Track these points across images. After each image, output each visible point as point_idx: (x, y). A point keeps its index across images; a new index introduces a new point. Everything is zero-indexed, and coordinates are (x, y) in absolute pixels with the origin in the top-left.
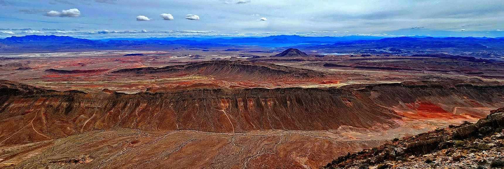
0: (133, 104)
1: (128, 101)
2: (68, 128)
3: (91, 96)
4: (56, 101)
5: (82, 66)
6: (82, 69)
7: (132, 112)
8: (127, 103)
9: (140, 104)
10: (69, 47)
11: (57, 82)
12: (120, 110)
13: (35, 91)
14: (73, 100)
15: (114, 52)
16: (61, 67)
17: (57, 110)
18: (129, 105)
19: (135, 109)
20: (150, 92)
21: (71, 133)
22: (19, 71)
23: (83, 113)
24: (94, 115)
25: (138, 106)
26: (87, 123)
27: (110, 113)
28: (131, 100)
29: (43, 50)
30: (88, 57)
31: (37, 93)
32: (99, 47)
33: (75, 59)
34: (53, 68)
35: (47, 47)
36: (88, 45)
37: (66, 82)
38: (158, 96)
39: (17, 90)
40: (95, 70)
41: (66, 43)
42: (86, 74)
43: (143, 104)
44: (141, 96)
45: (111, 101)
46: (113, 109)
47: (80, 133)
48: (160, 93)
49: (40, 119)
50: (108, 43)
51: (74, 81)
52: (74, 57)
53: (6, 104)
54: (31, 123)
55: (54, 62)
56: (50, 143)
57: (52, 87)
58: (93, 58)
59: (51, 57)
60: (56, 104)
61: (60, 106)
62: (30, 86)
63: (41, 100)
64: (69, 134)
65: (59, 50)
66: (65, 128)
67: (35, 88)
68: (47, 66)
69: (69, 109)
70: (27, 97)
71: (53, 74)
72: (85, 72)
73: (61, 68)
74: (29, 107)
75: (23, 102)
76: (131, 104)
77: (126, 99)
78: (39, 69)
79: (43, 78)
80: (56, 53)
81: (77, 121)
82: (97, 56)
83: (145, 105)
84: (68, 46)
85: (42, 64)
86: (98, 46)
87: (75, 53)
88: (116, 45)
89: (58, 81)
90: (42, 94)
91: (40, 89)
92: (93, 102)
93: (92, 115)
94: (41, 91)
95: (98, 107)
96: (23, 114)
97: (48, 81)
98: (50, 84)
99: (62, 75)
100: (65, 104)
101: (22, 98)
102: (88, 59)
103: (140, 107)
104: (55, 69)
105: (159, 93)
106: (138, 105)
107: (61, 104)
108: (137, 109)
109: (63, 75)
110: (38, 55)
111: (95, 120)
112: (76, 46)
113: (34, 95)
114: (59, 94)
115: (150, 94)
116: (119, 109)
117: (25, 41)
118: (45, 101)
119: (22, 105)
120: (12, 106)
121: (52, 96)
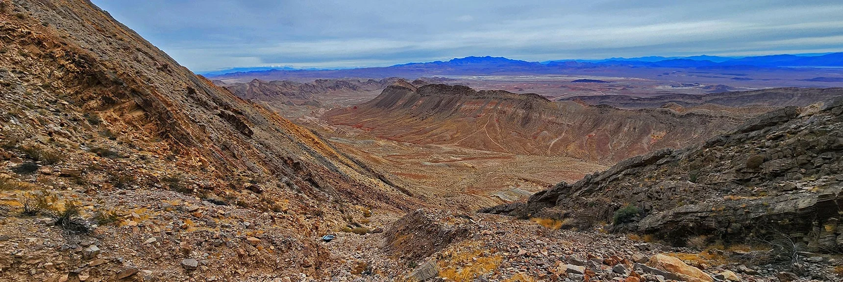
0: (635, 129)
1: (624, 121)
2: (529, 144)
3: (557, 106)
4: (509, 106)
7: (634, 143)
8: (621, 125)
9: (650, 131)
12: (609, 135)
13: (486, 91)
14: (531, 107)
17: (512, 118)
18: (626, 129)
19: (640, 137)
20: (673, 111)
21: (534, 152)
23: (546, 129)
24: (564, 134)
25: (648, 134)
26: (554, 144)
27: (589, 136)
28: (630, 120)
38: (694, 120)
39: (468, 89)
43: (658, 132)
44: (652, 116)
45: (590, 118)
46: (595, 131)
47: (546, 155)
48: (702, 115)
49: (493, 125)
53: (458, 104)
54: (484, 129)
56: (509, 157)
60: (510, 110)
61: (514, 113)
63: (492, 103)
64: (531, 153)
66: (525, 144)
69: (526, 120)
70: (478, 99)
74: (480, 110)
75: (474, 103)
76: (630, 128)
77: (620, 118)
81: (539, 138)
83: (663, 134)
90: (494, 96)
92: (559, 115)
93: (560, 134)
95: (568, 125)
96: (474, 117)
100: (521, 112)
103: (650, 135)
105: (699, 115)
106: (645, 131)
107: (516, 111)
108: (645, 140)
111: (566, 142)
113: (485, 95)
114: (513, 97)
115: (674, 115)
116: (607, 133)
118: (497, 104)
119: (473, 107)
120: (463, 107)
121: (505, 100)
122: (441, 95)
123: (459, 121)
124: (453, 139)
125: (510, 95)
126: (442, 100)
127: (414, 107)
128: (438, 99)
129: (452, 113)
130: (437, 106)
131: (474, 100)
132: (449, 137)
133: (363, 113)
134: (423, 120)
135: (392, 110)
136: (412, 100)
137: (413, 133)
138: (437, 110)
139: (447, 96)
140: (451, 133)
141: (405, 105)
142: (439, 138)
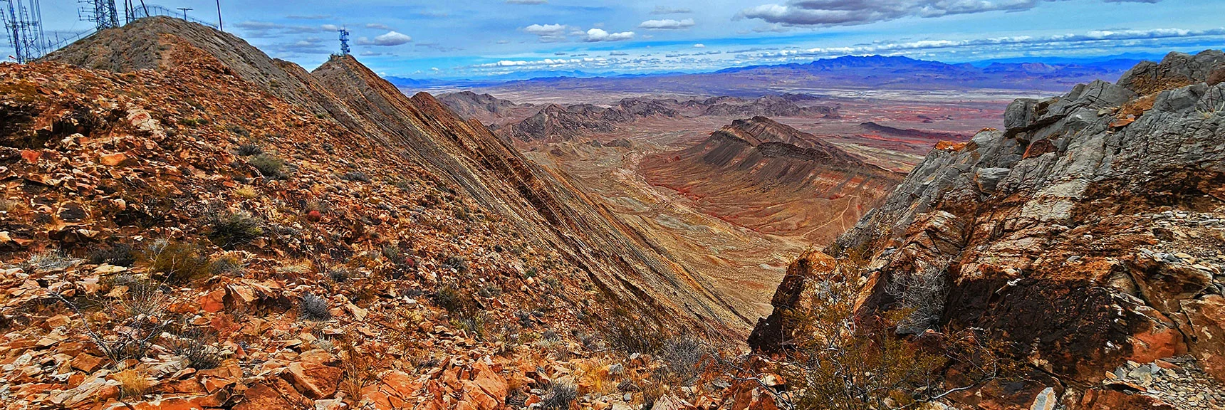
4: (879, 188)
5: (925, 122)
6: (924, 128)
10: (902, 79)
11: (878, 150)
13: (848, 162)
15: (1000, 93)
16: (887, 120)
22: (825, 120)
29: (859, 85)
30: (938, 103)
31: (852, 165)
32: (965, 80)
33: (911, 106)
34: (873, 121)
35: (866, 78)
36: (942, 76)
37: (892, 153)
39: (826, 155)
40: (952, 135)
41: (897, 71)
42: (931, 140)
49: (852, 213)
50: (987, 70)
51: (907, 153)
52: (911, 102)
53: (811, 175)
54: (841, 218)
55: (875, 108)
57: (872, 159)
58: (948, 107)
59: (871, 99)
60: (879, 194)
61: (884, 198)
62: (839, 150)
63: (856, 180)
65: (885, 86)
67: (846, 155)
68: (862, 116)
70: (838, 170)
71: (873, 134)
72: (930, 135)
73: (885, 121)
74: (839, 188)
75: (832, 177)
78: (853, 120)
79: (856, 138)
80: (880, 91)
82: (959, 101)
84: (900, 77)
85: (858, 111)
86: (962, 77)
87: (914, 92)
88: (1009, 77)
89: (879, 147)
90: (858, 170)
91: (852, 157)
94: (857, 162)
96: (831, 199)
97: (864, 145)
98: (867, 151)
99: (886, 136)
101: (832, 170)
102: (937, 107)
104: (877, 123)
107: (886, 195)
109: (888, 136)
110: (852, 94)
112: (917, 78)
113: (848, 168)
114: (884, 175)
117: (835, 68)
118: (862, 183)
119: (830, 181)
120: (818, 179)
121: (874, 178)
122: (790, 160)
123: (809, 203)
124: (799, 229)
125: (880, 172)
126: (790, 166)
127: (754, 170)
128: (784, 164)
129: (803, 187)
130: (784, 172)
131: (832, 173)
132: (794, 226)
133: (688, 170)
134: (764, 192)
135: (724, 170)
136: (751, 160)
137: (751, 212)
138: (783, 178)
139: (798, 161)
140: (798, 220)
141: (741, 166)
142: (782, 225)
